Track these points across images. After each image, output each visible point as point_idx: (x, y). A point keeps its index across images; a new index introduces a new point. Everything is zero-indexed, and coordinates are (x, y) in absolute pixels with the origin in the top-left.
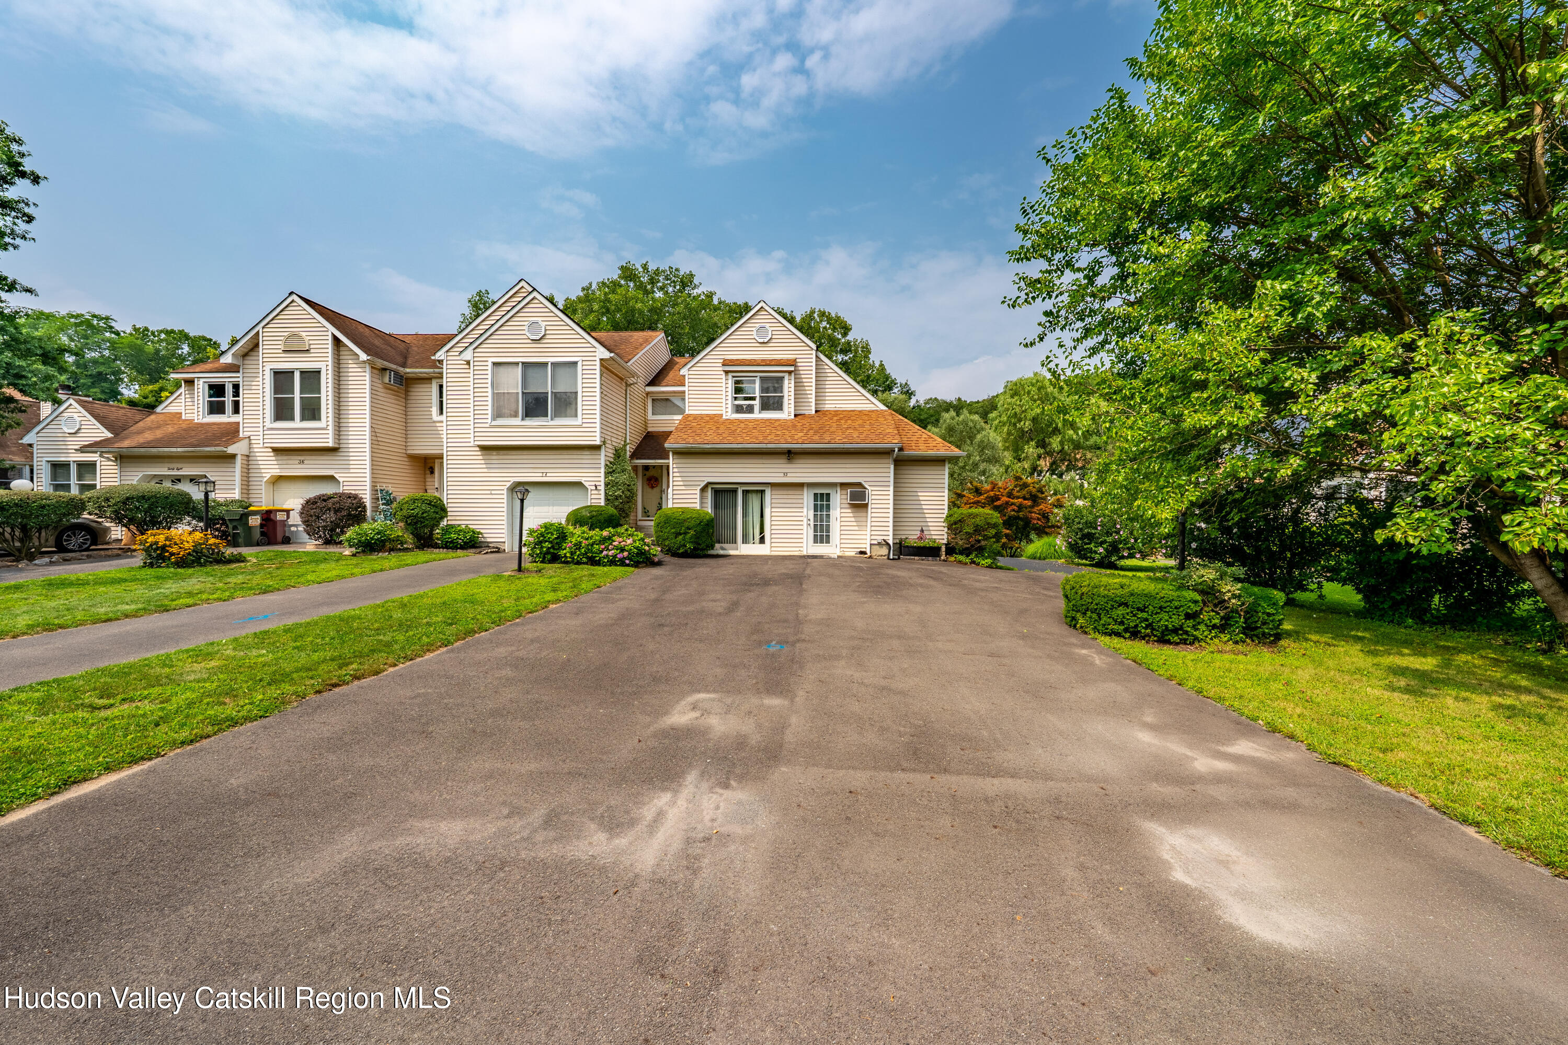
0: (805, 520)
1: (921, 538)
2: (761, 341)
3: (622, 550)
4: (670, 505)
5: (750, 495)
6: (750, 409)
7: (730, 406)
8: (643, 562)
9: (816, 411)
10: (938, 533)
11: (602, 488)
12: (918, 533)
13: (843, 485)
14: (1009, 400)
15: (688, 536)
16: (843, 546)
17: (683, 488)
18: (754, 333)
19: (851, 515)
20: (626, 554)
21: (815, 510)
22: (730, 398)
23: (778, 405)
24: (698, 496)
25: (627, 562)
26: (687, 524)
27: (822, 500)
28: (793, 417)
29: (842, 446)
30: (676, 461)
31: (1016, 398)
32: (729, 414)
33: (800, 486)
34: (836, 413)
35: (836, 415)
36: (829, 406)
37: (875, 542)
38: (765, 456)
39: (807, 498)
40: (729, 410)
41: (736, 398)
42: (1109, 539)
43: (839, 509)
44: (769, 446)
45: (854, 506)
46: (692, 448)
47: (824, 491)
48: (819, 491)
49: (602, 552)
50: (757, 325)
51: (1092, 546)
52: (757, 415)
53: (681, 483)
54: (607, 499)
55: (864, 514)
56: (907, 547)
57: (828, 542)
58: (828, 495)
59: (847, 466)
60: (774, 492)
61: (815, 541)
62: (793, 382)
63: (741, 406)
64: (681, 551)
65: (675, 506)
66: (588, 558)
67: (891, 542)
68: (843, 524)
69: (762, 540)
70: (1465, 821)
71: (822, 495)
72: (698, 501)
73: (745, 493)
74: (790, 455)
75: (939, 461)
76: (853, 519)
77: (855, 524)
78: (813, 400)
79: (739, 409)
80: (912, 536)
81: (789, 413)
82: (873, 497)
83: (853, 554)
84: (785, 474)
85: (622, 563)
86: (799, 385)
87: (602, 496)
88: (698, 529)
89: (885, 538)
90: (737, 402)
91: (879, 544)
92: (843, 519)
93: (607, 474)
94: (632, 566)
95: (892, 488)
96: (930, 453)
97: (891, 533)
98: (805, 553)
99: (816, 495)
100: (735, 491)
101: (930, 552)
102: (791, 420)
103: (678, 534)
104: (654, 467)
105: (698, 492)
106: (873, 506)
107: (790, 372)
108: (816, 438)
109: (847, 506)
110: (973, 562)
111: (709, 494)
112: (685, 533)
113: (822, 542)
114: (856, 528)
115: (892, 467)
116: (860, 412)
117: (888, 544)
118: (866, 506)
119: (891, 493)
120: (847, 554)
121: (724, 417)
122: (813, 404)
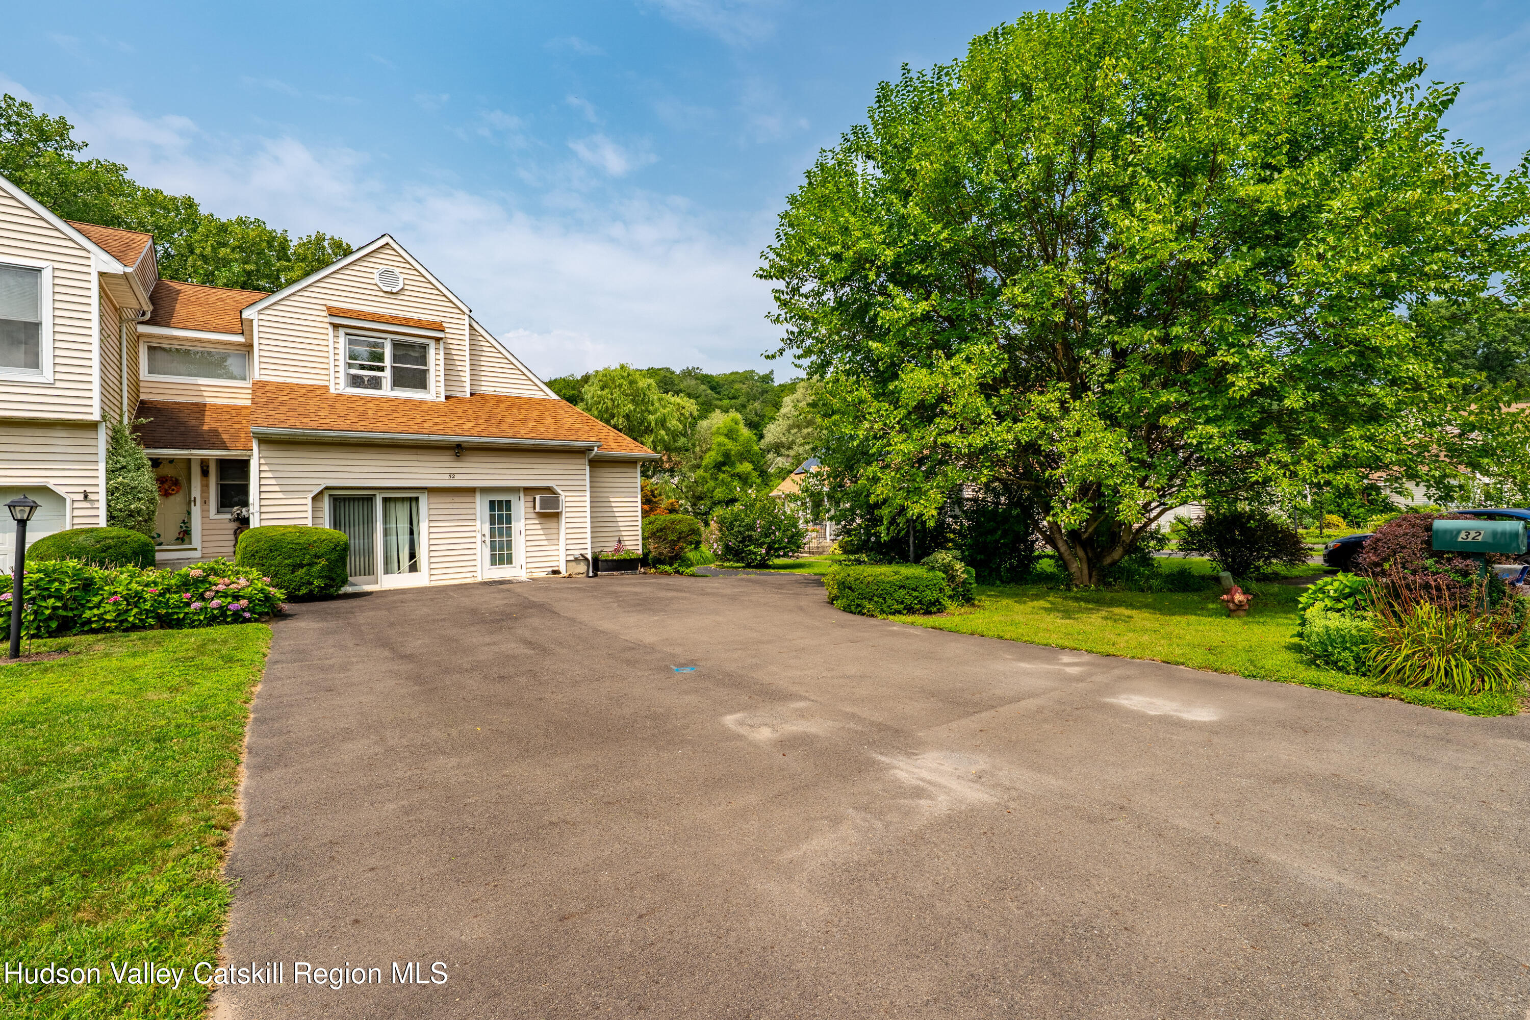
0: (479, 536)
1: (617, 551)
2: (388, 289)
3: (236, 597)
4: (257, 525)
5: (392, 505)
6: (376, 383)
7: (342, 375)
8: (267, 614)
9: (472, 394)
10: (634, 545)
11: (102, 497)
12: (615, 544)
13: (527, 490)
14: (599, 393)
15: (317, 568)
16: (529, 565)
17: (280, 495)
18: (376, 276)
19: (539, 527)
20: (244, 603)
21: (492, 522)
22: (342, 363)
23: (419, 381)
24: (309, 508)
25: (247, 615)
26: (313, 550)
27: (500, 509)
28: (443, 399)
29: (532, 442)
30: (263, 454)
31: (607, 390)
32: (339, 386)
33: (471, 491)
34: (500, 399)
35: (502, 402)
36: (486, 388)
37: (572, 558)
38: (419, 451)
39: (481, 506)
40: (342, 380)
41: (350, 366)
42: (768, 540)
43: (523, 521)
44: (433, 437)
45: (541, 516)
46: (304, 435)
47: (504, 497)
48: (496, 498)
49: (188, 604)
50: (381, 267)
51: (752, 548)
52: (387, 391)
53: (277, 488)
54: (111, 517)
55: (555, 525)
56: (606, 561)
57: (510, 561)
58: (508, 502)
59: (535, 466)
60: (432, 500)
61: (493, 563)
62: (442, 353)
63: (360, 378)
64: (304, 591)
65: (264, 523)
66: (159, 617)
67: (589, 557)
68: (529, 538)
69: (413, 568)
70: (1177, 664)
71: (500, 502)
72: (309, 514)
73: (386, 500)
74: (459, 450)
75: (628, 463)
76: (541, 532)
77: (543, 537)
78: (467, 379)
79: (356, 381)
80: (608, 550)
81: (438, 393)
82: (568, 504)
83: (543, 575)
84: (452, 476)
85: (238, 618)
86: (449, 358)
87: (102, 513)
88: (333, 556)
89: (583, 552)
90: (353, 371)
91: (576, 560)
92: (529, 532)
93: (111, 473)
94: (256, 620)
95: (588, 494)
96: (624, 453)
97: (589, 546)
98: (479, 580)
99: (492, 503)
100: (370, 499)
101: (626, 565)
102: (440, 403)
103: (295, 567)
104: (171, 461)
105: (309, 501)
106: (568, 515)
107: (438, 340)
108: (493, 429)
109: (534, 516)
110: (677, 572)
111: (326, 504)
112: (310, 565)
113: (501, 563)
114: (545, 543)
115: (588, 468)
116: (529, 399)
117: (587, 559)
118: (557, 515)
119: (588, 499)
120: (536, 575)
121: (332, 390)
122: (467, 384)
